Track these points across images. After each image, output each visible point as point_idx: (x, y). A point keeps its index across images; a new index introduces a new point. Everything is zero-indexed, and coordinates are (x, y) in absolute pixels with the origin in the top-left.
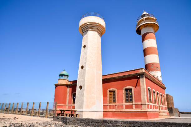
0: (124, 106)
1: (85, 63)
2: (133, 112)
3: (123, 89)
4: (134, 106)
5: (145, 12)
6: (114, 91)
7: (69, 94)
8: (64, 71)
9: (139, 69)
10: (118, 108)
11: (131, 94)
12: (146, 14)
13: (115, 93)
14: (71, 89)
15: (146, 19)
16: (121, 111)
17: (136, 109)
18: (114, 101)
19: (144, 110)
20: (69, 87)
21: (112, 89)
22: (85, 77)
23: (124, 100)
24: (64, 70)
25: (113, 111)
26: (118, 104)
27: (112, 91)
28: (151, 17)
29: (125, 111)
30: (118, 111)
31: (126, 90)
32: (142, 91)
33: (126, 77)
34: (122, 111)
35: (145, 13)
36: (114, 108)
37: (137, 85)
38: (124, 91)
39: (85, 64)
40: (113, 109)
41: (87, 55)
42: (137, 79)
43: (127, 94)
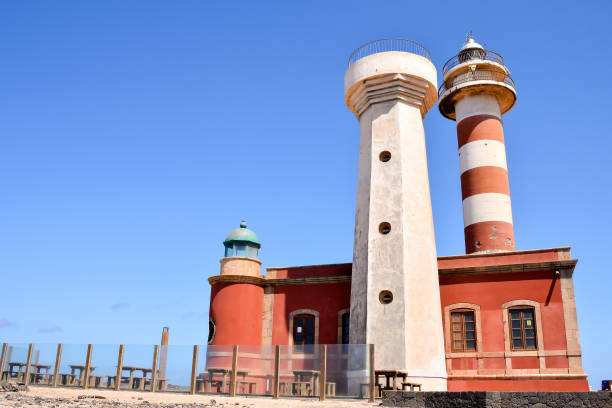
0: (509, 362)
1: (398, 214)
2: (540, 378)
3: (501, 308)
4: (542, 360)
5: (472, 40)
6: (470, 314)
7: (275, 315)
8: (242, 227)
9: (556, 251)
10: (487, 365)
11: (529, 323)
12: (479, 49)
13: (474, 319)
14: (282, 297)
15: (480, 67)
16: (499, 376)
17: (549, 370)
18: (472, 344)
19: (576, 372)
20: (270, 289)
21: (460, 305)
22: (402, 263)
23: (508, 343)
24: (244, 224)
25: (472, 376)
26: (486, 355)
27: (461, 313)
28: (496, 64)
29: (515, 375)
30: (487, 376)
31: (513, 311)
32: (567, 316)
33: (514, 270)
34: (503, 375)
35: (472, 44)
36: (471, 368)
37: (552, 296)
38: (505, 312)
39: (395, 219)
40: (469, 371)
41: (400, 187)
42: (550, 281)
43: (515, 324)
